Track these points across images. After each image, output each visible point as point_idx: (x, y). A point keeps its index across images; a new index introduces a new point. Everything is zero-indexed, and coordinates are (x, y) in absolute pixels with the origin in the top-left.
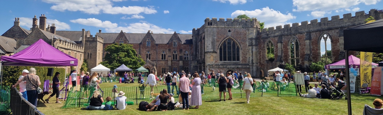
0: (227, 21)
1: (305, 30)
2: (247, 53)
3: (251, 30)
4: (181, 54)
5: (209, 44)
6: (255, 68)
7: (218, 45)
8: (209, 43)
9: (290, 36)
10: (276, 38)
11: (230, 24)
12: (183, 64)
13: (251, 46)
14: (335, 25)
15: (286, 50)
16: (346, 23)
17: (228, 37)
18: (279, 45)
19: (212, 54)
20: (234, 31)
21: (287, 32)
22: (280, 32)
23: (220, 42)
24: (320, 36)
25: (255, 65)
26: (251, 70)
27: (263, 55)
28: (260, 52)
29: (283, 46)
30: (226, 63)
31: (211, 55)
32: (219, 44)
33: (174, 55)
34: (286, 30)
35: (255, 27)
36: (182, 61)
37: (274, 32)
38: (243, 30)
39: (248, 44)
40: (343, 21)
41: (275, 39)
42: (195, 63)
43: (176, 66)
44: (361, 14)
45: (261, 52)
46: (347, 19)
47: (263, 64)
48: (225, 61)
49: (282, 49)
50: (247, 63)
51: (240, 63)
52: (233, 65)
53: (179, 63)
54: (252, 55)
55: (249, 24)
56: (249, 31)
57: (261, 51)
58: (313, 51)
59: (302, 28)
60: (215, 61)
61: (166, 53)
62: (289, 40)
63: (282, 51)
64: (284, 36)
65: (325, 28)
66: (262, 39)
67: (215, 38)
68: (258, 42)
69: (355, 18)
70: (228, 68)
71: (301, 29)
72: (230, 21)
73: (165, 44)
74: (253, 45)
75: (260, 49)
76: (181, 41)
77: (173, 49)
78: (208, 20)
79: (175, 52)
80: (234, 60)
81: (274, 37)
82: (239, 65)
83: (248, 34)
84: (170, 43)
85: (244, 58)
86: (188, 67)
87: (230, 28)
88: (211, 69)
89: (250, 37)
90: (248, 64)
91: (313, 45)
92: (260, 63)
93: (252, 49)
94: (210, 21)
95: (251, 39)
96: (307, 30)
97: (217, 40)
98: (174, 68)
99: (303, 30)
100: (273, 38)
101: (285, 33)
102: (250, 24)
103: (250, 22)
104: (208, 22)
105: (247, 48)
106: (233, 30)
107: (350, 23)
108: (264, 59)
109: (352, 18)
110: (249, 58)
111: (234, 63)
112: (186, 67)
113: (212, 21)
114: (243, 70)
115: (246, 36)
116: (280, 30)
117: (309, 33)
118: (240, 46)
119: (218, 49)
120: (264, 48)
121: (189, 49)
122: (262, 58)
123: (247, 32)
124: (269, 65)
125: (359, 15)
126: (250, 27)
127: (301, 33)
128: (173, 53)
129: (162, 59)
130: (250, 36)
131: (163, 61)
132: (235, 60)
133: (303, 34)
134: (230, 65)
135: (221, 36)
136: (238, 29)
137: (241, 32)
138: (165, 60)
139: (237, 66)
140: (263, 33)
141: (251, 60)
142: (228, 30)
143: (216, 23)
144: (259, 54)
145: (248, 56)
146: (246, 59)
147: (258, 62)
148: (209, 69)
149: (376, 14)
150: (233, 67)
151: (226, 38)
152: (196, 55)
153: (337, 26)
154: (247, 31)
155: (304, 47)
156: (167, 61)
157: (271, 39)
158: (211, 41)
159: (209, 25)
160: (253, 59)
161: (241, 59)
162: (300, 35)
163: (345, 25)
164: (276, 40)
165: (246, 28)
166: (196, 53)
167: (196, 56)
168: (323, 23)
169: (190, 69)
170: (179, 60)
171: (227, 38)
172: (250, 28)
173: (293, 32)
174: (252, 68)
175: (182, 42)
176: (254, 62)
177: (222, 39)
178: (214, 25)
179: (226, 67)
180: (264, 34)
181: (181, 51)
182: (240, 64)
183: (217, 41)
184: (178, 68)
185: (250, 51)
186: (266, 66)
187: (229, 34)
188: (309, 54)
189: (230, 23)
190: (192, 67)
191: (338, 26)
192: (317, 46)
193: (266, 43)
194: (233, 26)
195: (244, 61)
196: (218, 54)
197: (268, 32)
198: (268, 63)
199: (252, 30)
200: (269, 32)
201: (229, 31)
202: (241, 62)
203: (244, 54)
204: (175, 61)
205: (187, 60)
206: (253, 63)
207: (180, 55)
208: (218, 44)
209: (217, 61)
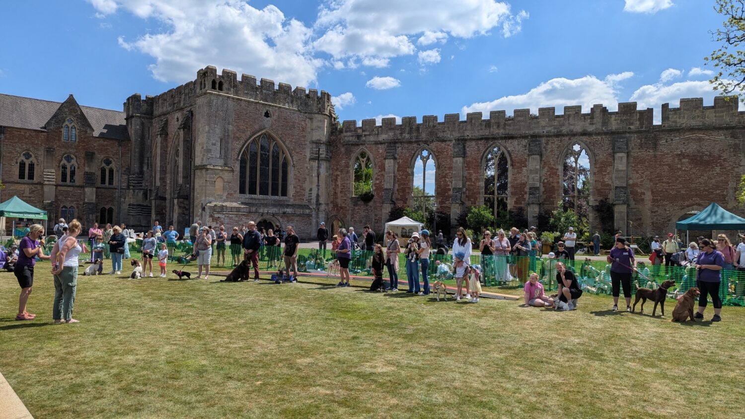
0: (261, 87)
1: (454, 133)
2: (307, 177)
3: (318, 121)
4: (89, 166)
5: (214, 144)
6: (324, 216)
7: (237, 150)
8: (214, 142)
9: (415, 145)
10: (380, 146)
11: (269, 95)
12: (97, 196)
13: (317, 161)
14: (520, 130)
15: (404, 177)
16: (544, 127)
17: (262, 130)
18: (389, 164)
19: (221, 173)
20: (279, 117)
21: (408, 133)
22: (391, 134)
23: (243, 141)
24: (486, 150)
25: (323, 207)
26: (315, 220)
27: (344, 186)
28: (337, 178)
29: (397, 166)
30: (255, 199)
31: (216, 177)
32: (239, 146)
33: (64, 167)
34: (407, 129)
35: (327, 113)
36: (95, 189)
37: (377, 132)
38: (299, 117)
39: (308, 155)
40: (538, 122)
41: (378, 148)
42: (137, 195)
43: (72, 201)
44: (574, 112)
45: (339, 177)
46: (547, 119)
47: (341, 208)
48: (253, 196)
49: (394, 173)
50: (305, 202)
51: (289, 201)
52: (274, 206)
53: (84, 193)
54: (317, 184)
55: (313, 104)
56: (312, 122)
57: (337, 175)
58: (468, 183)
59: (446, 129)
60: (228, 194)
61: (37, 160)
62: (414, 154)
63: (394, 180)
64: (401, 143)
65: (498, 133)
66: (343, 145)
67: (231, 127)
68: (332, 152)
69: (562, 119)
70: (262, 214)
71: (443, 132)
72: (269, 86)
73: (35, 131)
74: (322, 160)
75: (337, 169)
76: (90, 126)
77: (63, 150)
78: (212, 72)
79: (69, 159)
80: (275, 193)
81: (377, 143)
82: (288, 206)
83: (309, 130)
84: (52, 127)
85: (298, 190)
86: (113, 207)
87: (270, 105)
88: (216, 216)
89: (314, 139)
90: (308, 206)
91: (469, 170)
92: (335, 205)
93: (319, 167)
94: (218, 77)
95: (318, 143)
96: (456, 135)
97: (234, 134)
98: (65, 207)
99: (448, 135)
100: (374, 147)
101: (405, 137)
102: (315, 105)
103: (316, 99)
104: (213, 78)
105: (306, 165)
106: (277, 114)
107: (552, 128)
108: (345, 194)
109: (557, 119)
110: (311, 190)
111: (274, 200)
112: (107, 207)
113: (222, 77)
114: (297, 221)
115: (304, 134)
116: (391, 129)
117: (462, 141)
118: (290, 158)
119: (237, 159)
120: (348, 167)
121: (116, 154)
122: (341, 192)
123: (309, 125)
124: (358, 209)
125: (570, 113)
126: (315, 110)
127: (443, 141)
128: (62, 163)
129: (22, 176)
130: (316, 136)
131: (24, 184)
132: (277, 195)
133: (448, 143)
134: (266, 205)
135: (247, 124)
136: (289, 113)
137: (294, 122)
138: (31, 181)
139: (282, 211)
140: (346, 132)
141: (314, 196)
142: (265, 111)
143: (235, 86)
144: (332, 181)
145: (307, 186)
146: (304, 192)
147: (329, 202)
148: (211, 216)
149: (604, 115)
150: (274, 212)
151: (259, 131)
152: (141, 173)
153: (524, 131)
154: (308, 121)
155: (448, 171)
156: (39, 187)
157: (367, 148)
158: (219, 135)
159: (214, 87)
160: (320, 194)
161: (291, 190)
162: (440, 145)
163: (541, 131)
164: (381, 151)
165: (306, 113)
166: (141, 167)
167: (142, 177)
168: (495, 123)
169: (119, 213)
170: (81, 184)
171: (260, 133)
172: (317, 115)
173: (424, 136)
174: (317, 215)
175: (93, 130)
176: (322, 200)
177: (248, 133)
178: (229, 90)
179: (256, 212)
180: (349, 134)
181: (90, 156)
182: (290, 205)
183: (234, 138)
184: (78, 207)
185: (315, 174)
186: (350, 211)
187: (267, 122)
188: (459, 188)
189: (270, 93)
190: (125, 207)
191: (527, 132)
192: (478, 173)
193: (353, 156)
194: (275, 101)
195: (298, 197)
196: (235, 173)
197: (360, 131)
198: (356, 204)
199: (321, 121)
200: (363, 131)
201: (267, 115)
202: (292, 200)
203: (299, 180)
204: (69, 186)
205: (111, 186)
206: (318, 204)
207: (87, 169)
208: (237, 145)
209: (232, 194)
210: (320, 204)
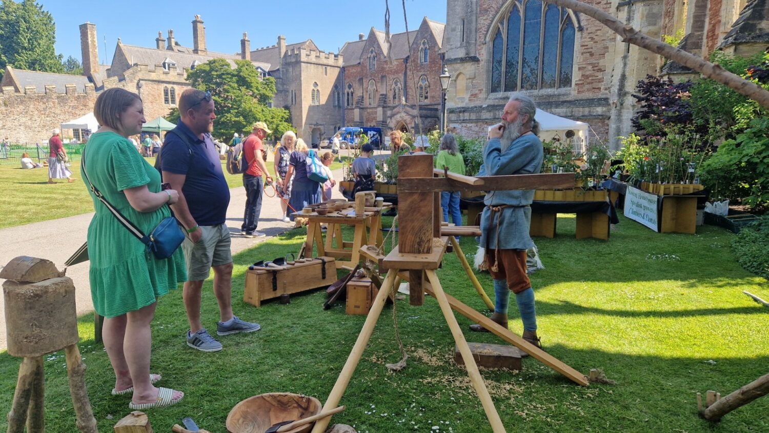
2: (608, 44)
8: (453, 26)
19: (462, 68)
23: (493, 13)
25: (629, 99)
26: (614, 127)
31: (457, 74)
39: (615, 1)
50: (601, 94)
54: (624, 55)
60: (472, 95)
85: (588, 73)
90: (604, 99)
110: (612, 68)
119: (485, 42)
145: (606, 62)
146: (600, 75)
158: (460, 15)
160: (627, 74)
161: (576, 75)
174: (619, 115)
176: (629, 85)
183: (480, 12)
195: (587, 86)
196: (482, 63)
202: (574, 93)
203: (592, 54)
206: (622, 93)
208: (484, 21)
209: (476, 94)
210: (625, 94)
